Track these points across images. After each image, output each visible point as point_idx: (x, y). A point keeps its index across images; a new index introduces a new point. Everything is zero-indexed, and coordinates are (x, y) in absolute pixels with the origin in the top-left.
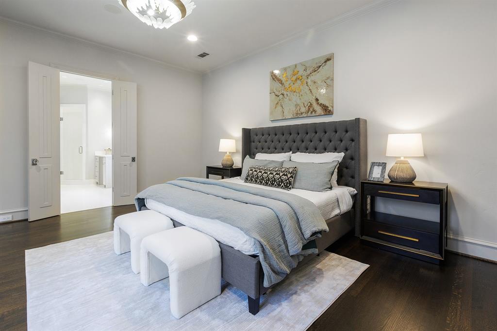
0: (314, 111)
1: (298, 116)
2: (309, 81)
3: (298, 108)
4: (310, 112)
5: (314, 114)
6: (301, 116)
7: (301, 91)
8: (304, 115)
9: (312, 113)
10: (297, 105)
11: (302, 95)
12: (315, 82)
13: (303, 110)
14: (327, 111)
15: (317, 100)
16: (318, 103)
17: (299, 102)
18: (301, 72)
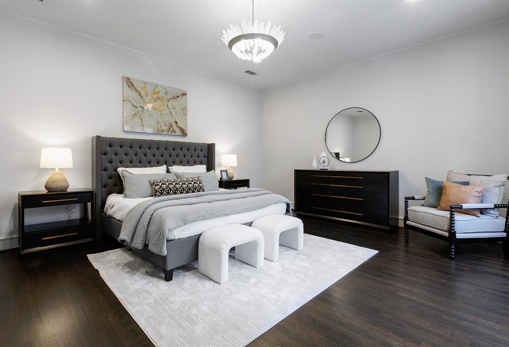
0: (174, 131)
1: (159, 132)
2: (169, 104)
3: (159, 126)
4: (170, 131)
5: (173, 133)
6: (163, 133)
7: (162, 110)
8: (165, 133)
9: (172, 132)
10: (158, 122)
11: (163, 115)
12: (174, 108)
13: (164, 128)
14: (184, 134)
15: (176, 123)
16: (177, 126)
17: (160, 120)
18: (162, 94)
